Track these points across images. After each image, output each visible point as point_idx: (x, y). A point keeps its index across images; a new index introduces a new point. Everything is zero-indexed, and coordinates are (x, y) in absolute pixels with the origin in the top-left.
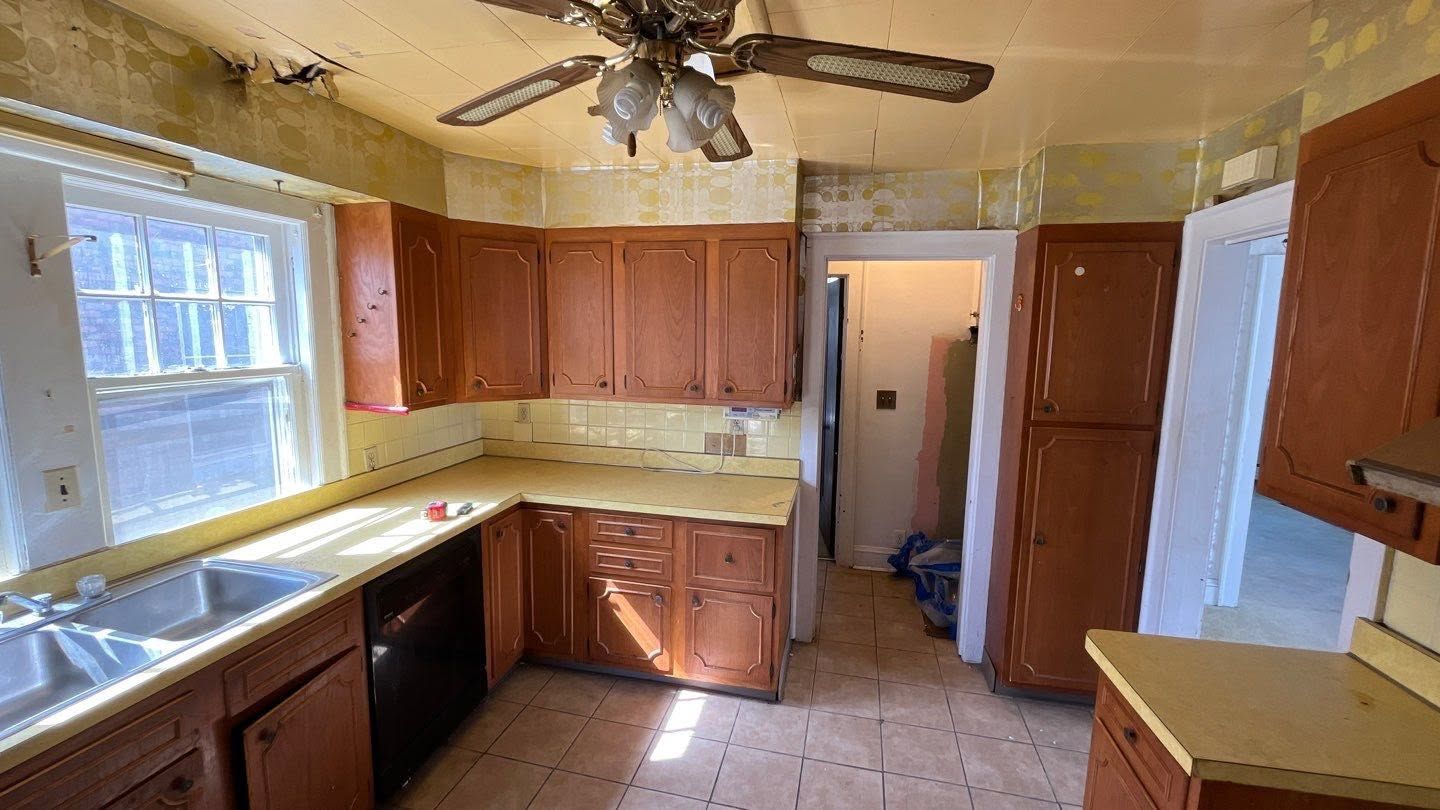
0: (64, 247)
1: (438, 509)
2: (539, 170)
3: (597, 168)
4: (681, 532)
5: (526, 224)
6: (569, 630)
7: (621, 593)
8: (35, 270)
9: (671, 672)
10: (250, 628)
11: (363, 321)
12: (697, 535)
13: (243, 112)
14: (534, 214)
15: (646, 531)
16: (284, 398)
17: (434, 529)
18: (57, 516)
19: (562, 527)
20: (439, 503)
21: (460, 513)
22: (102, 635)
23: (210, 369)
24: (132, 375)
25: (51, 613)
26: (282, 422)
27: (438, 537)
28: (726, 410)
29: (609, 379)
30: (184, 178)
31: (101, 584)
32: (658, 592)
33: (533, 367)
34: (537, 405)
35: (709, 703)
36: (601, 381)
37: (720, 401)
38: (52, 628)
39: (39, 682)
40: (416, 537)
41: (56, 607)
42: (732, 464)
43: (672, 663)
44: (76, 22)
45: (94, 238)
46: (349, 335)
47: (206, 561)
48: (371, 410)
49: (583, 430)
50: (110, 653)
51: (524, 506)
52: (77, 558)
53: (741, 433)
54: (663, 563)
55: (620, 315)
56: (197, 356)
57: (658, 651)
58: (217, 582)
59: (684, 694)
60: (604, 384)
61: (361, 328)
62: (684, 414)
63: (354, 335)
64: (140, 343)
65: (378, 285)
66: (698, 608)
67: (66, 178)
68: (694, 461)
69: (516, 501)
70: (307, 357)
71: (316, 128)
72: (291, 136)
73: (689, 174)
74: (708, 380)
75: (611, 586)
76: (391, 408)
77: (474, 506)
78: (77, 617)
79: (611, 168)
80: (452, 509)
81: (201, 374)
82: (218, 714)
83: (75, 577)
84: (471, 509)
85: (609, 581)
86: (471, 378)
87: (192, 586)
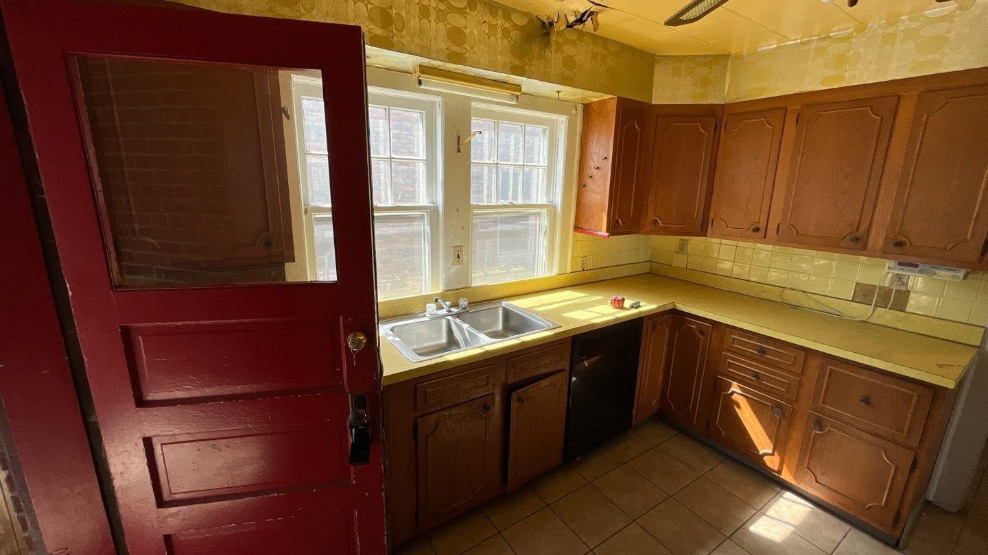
0: (469, 139)
1: (619, 301)
2: (727, 56)
3: (783, 44)
4: (814, 364)
5: (709, 102)
6: (694, 406)
7: (742, 395)
8: (459, 151)
9: (780, 472)
10: (520, 342)
11: (591, 177)
12: (831, 370)
13: (547, 51)
14: (717, 93)
15: (780, 355)
16: (545, 222)
17: (614, 313)
18: (455, 268)
19: (702, 333)
20: (620, 298)
21: (632, 307)
22: (465, 326)
23: (515, 203)
24: (486, 204)
25: (449, 311)
26: (542, 236)
27: (617, 319)
28: (892, 263)
29: (762, 226)
30: (517, 96)
31: (466, 303)
32: (779, 406)
33: (698, 212)
34: (695, 242)
35: (812, 512)
36: (754, 227)
37: (884, 254)
38: (449, 317)
39: (444, 340)
40: (603, 316)
41: (452, 309)
42: (885, 316)
43: (781, 464)
44: (485, 19)
45: (481, 132)
46: (581, 186)
47: (504, 303)
48: (588, 233)
49: (728, 265)
50: (467, 335)
51: (674, 312)
52: (460, 289)
53: (903, 288)
54: (789, 384)
55: (783, 173)
56: (510, 195)
57: (770, 451)
58: (507, 314)
59: (788, 495)
60: (757, 230)
61: (589, 182)
62: (834, 263)
63: (585, 186)
64: (490, 189)
65: (602, 154)
66: (819, 432)
67: (474, 104)
68: (836, 305)
69: (671, 307)
70: (558, 200)
71: (581, 54)
72: (569, 62)
73: (891, 30)
74: (873, 233)
75: (735, 388)
76: (600, 233)
77: (641, 304)
78: (458, 315)
79: (799, 41)
80: (627, 303)
81: (512, 206)
82: (503, 380)
83: (458, 298)
84: (639, 306)
85: (735, 383)
86: (651, 216)
87: (497, 314)
